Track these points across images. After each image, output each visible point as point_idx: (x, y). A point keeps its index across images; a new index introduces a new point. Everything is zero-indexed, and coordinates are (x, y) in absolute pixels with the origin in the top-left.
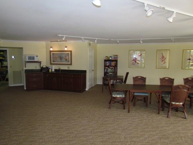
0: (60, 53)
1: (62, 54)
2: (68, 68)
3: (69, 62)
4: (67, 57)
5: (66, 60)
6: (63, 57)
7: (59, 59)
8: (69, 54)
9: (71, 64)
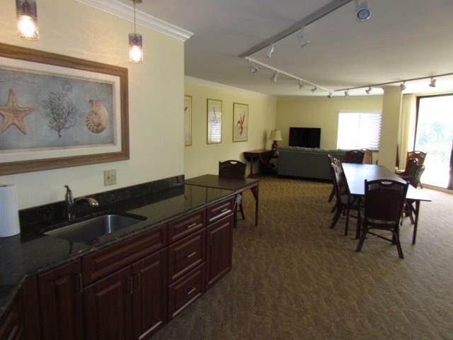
0: (54, 77)
1: (67, 81)
2: (109, 178)
3: (112, 142)
4: (103, 112)
5: (98, 129)
6: (72, 111)
7: (45, 123)
8: (110, 86)
9: (124, 154)
